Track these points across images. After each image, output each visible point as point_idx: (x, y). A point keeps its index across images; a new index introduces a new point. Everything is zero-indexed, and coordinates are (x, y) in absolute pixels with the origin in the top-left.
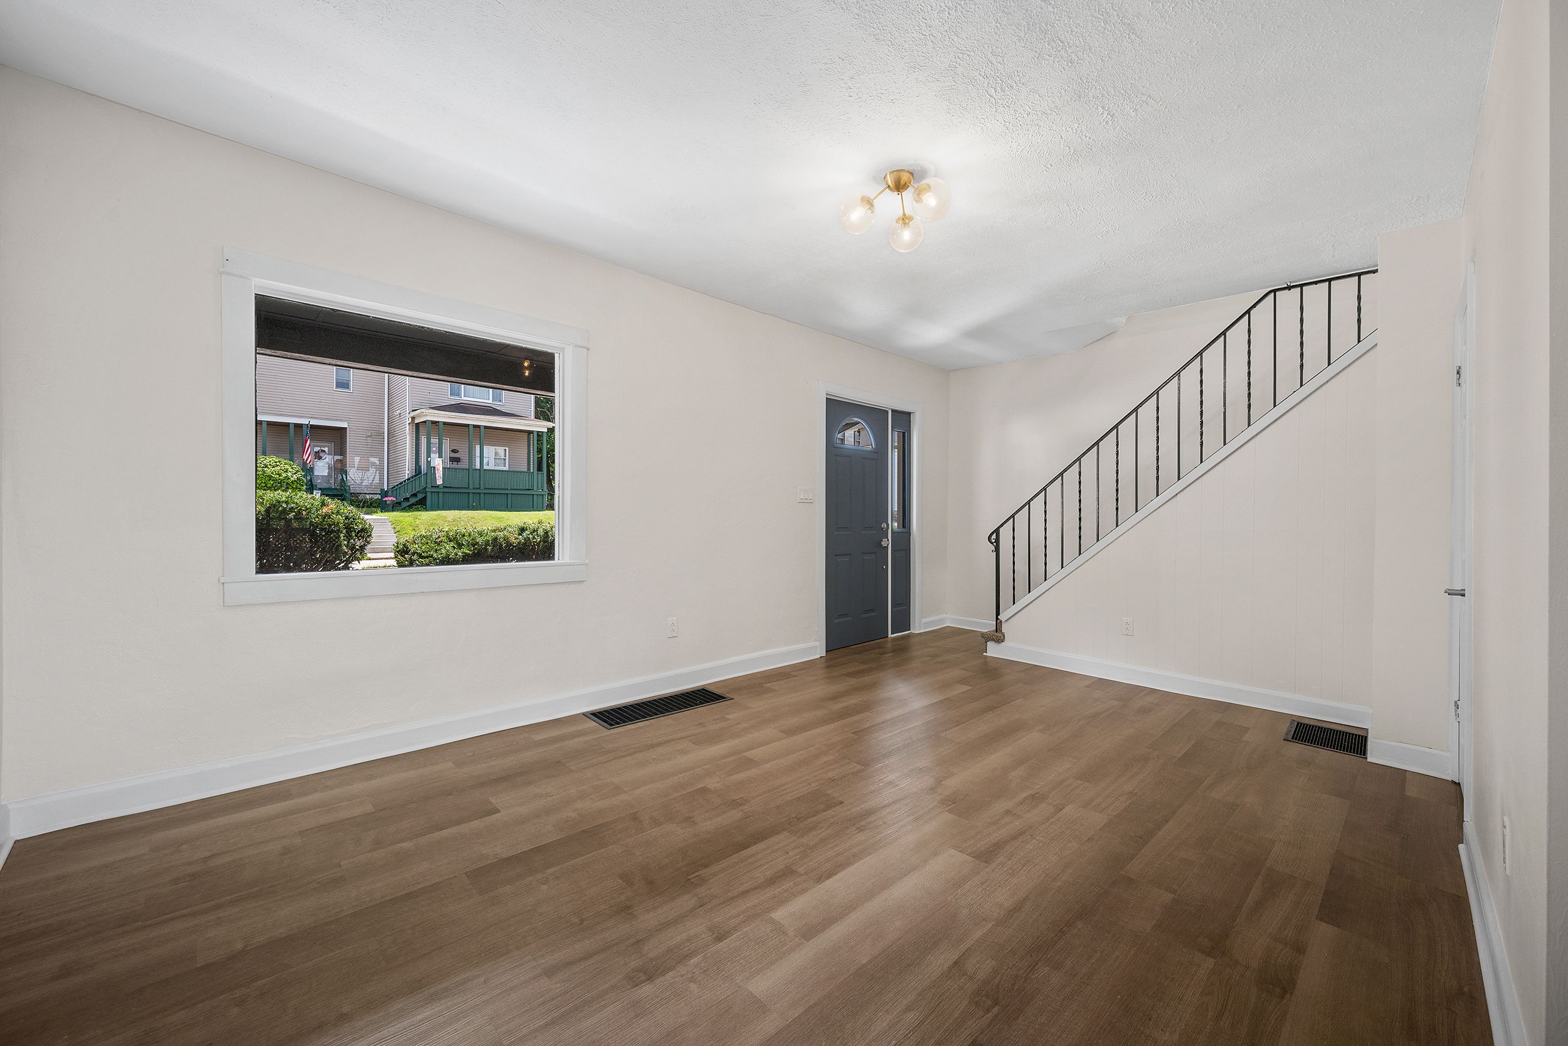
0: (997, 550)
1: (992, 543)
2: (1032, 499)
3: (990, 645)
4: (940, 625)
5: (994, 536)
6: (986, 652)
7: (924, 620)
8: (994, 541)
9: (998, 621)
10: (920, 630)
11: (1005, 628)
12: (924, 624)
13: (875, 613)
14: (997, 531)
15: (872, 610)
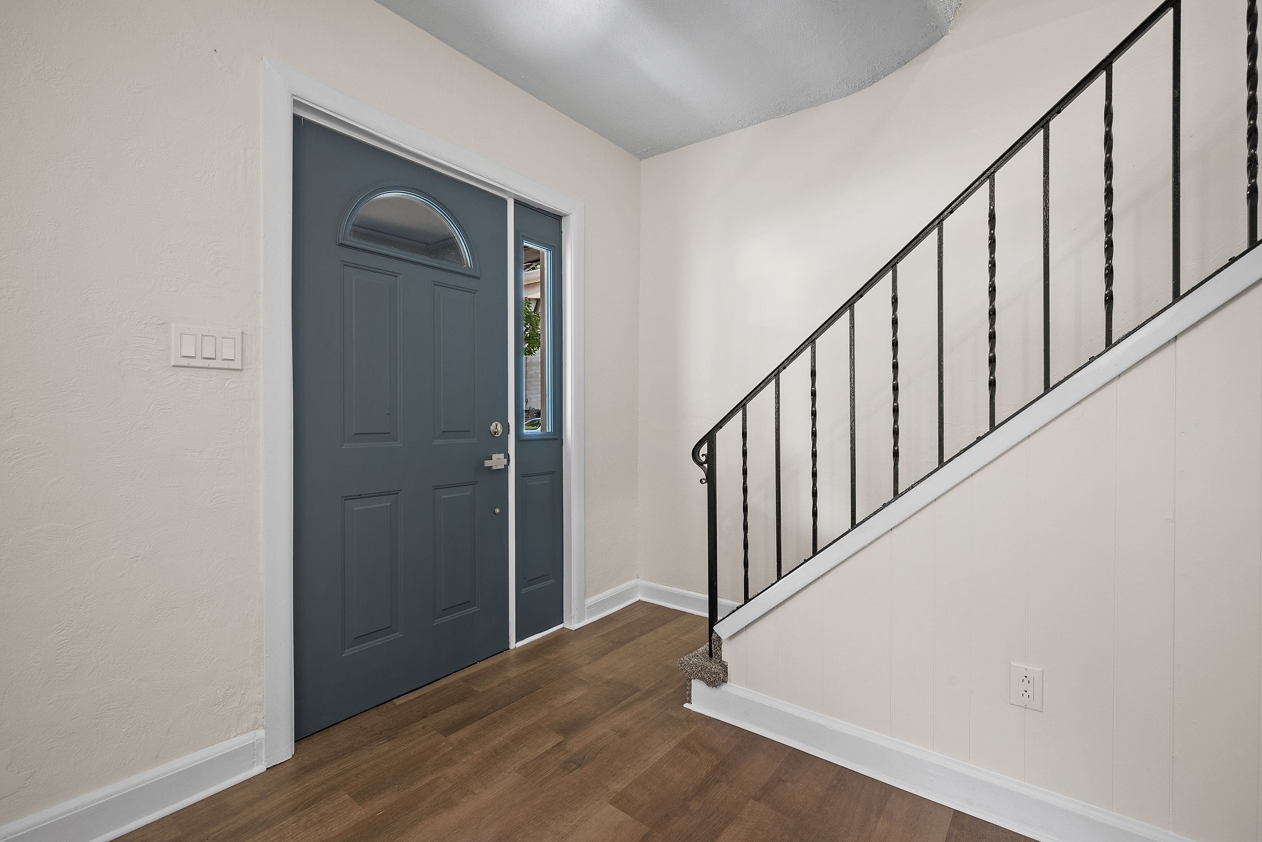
0: (711, 479)
1: (700, 464)
2: (783, 366)
3: (697, 686)
4: (630, 599)
5: (704, 450)
6: (690, 702)
7: (589, 601)
8: (703, 459)
9: (713, 637)
10: (579, 621)
11: (727, 653)
12: (589, 607)
13: (475, 609)
14: (710, 438)
15: (467, 604)
